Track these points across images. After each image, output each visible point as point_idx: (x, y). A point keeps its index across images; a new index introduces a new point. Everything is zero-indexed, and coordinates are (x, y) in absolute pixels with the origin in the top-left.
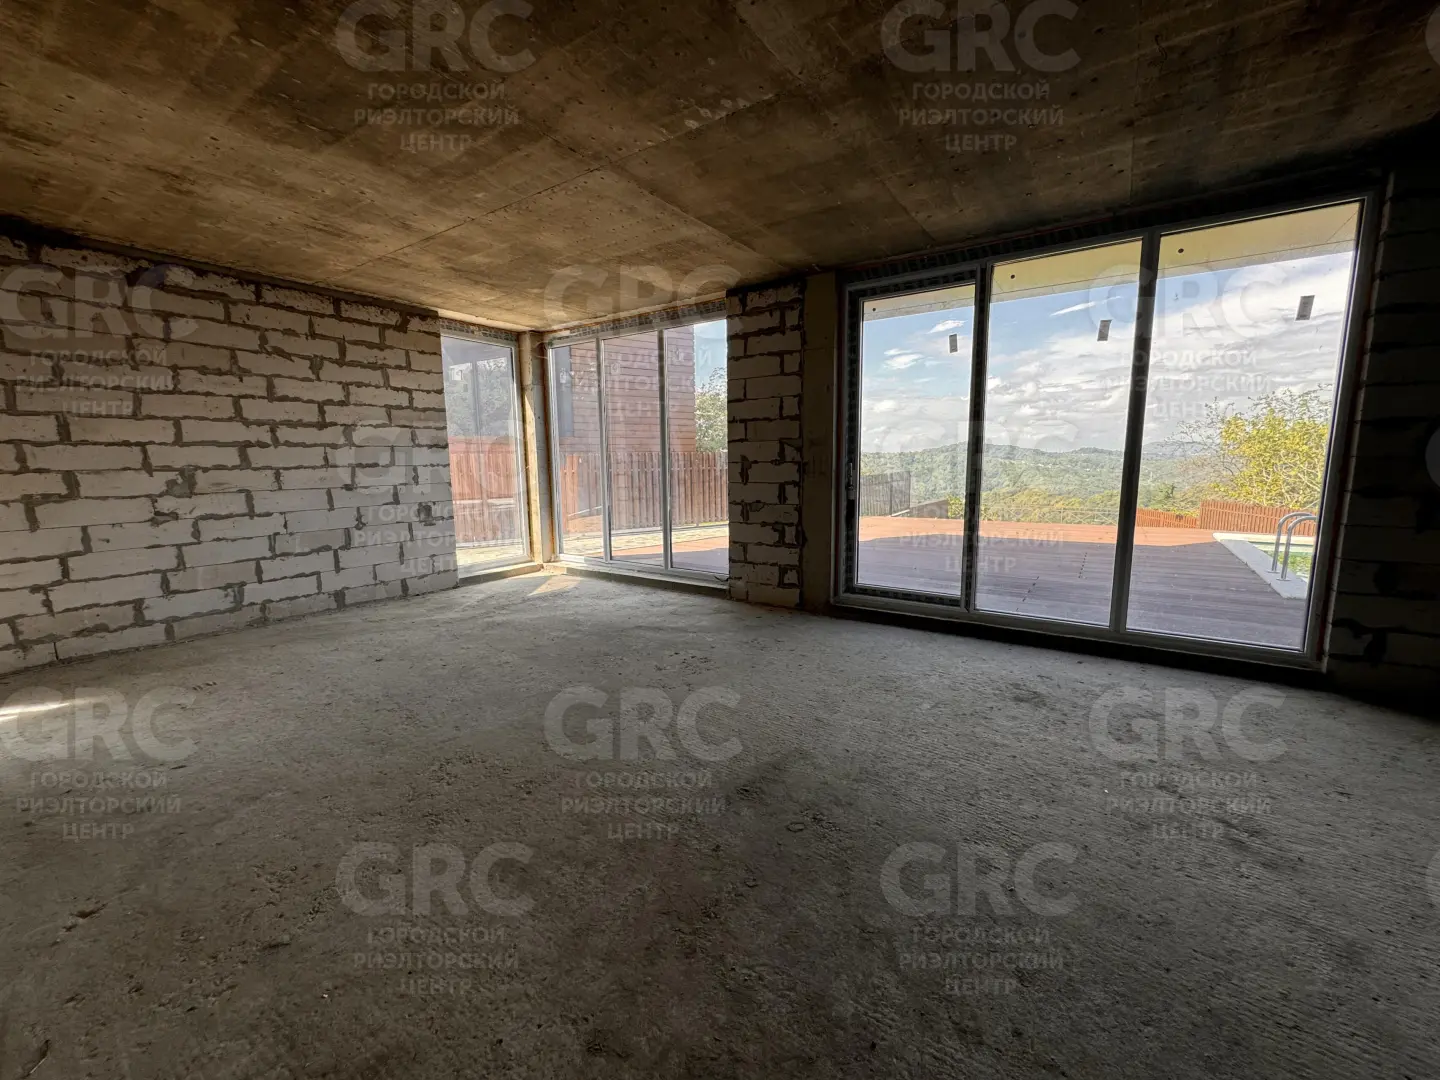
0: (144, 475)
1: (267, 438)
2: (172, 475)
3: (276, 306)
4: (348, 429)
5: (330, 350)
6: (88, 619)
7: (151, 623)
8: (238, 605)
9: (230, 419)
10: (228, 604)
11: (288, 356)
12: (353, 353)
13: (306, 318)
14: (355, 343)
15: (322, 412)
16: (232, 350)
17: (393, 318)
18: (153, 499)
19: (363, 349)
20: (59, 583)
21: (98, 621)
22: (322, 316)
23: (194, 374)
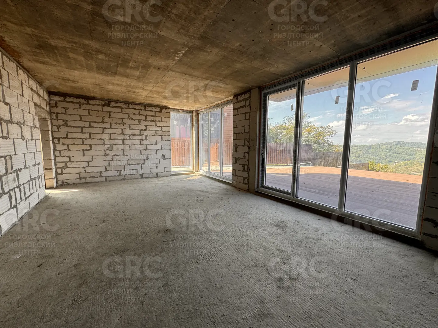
0: (104, 145)
1: (128, 138)
2: (109, 146)
3: (132, 108)
4: (146, 136)
5: (143, 118)
6: (92, 175)
7: (102, 177)
8: (120, 175)
9: (121, 134)
10: (118, 174)
11: (134, 120)
12: (148, 118)
13: (138, 111)
14: (149, 116)
15: (140, 132)
16: (122, 119)
17: (158, 109)
18: (105, 151)
19: (151, 117)
20: (87, 167)
21: (93, 175)
22: (142, 110)
23: (114, 124)
